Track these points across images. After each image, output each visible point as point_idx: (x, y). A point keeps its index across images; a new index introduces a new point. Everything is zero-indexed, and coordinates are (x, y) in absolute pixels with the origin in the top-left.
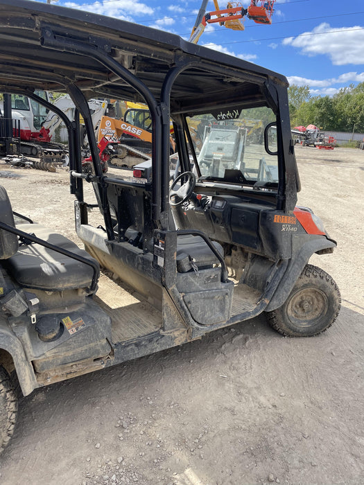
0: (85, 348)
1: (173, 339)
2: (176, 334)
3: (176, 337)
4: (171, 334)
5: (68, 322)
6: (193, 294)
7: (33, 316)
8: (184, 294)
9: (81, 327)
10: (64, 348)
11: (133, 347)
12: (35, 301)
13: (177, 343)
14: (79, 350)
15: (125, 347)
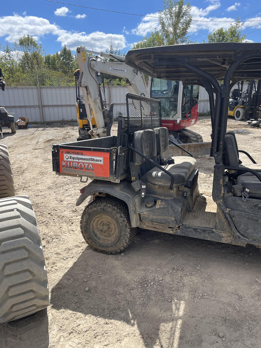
0: (163, 217)
1: (221, 237)
2: (224, 235)
3: (223, 237)
4: (220, 234)
5: (159, 202)
6: (238, 212)
7: (143, 194)
8: (230, 210)
9: (162, 206)
10: (152, 213)
11: (192, 230)
12: (144, 187)
13: (224, 241)
14: (160, 217)
15: (187, 227)
